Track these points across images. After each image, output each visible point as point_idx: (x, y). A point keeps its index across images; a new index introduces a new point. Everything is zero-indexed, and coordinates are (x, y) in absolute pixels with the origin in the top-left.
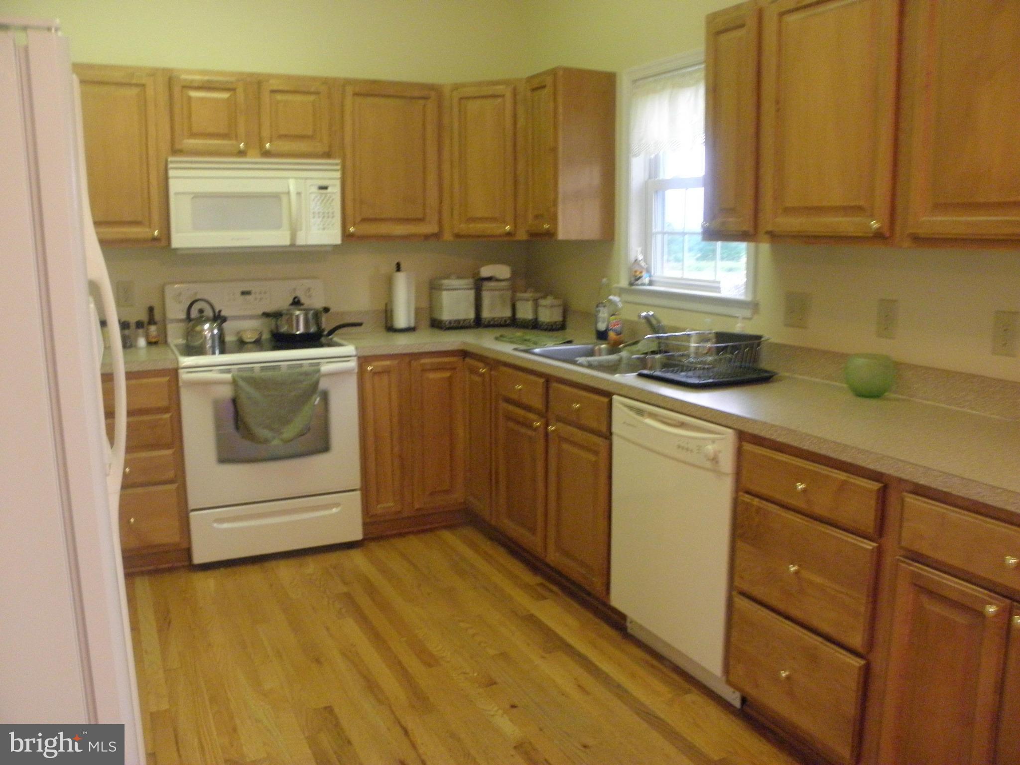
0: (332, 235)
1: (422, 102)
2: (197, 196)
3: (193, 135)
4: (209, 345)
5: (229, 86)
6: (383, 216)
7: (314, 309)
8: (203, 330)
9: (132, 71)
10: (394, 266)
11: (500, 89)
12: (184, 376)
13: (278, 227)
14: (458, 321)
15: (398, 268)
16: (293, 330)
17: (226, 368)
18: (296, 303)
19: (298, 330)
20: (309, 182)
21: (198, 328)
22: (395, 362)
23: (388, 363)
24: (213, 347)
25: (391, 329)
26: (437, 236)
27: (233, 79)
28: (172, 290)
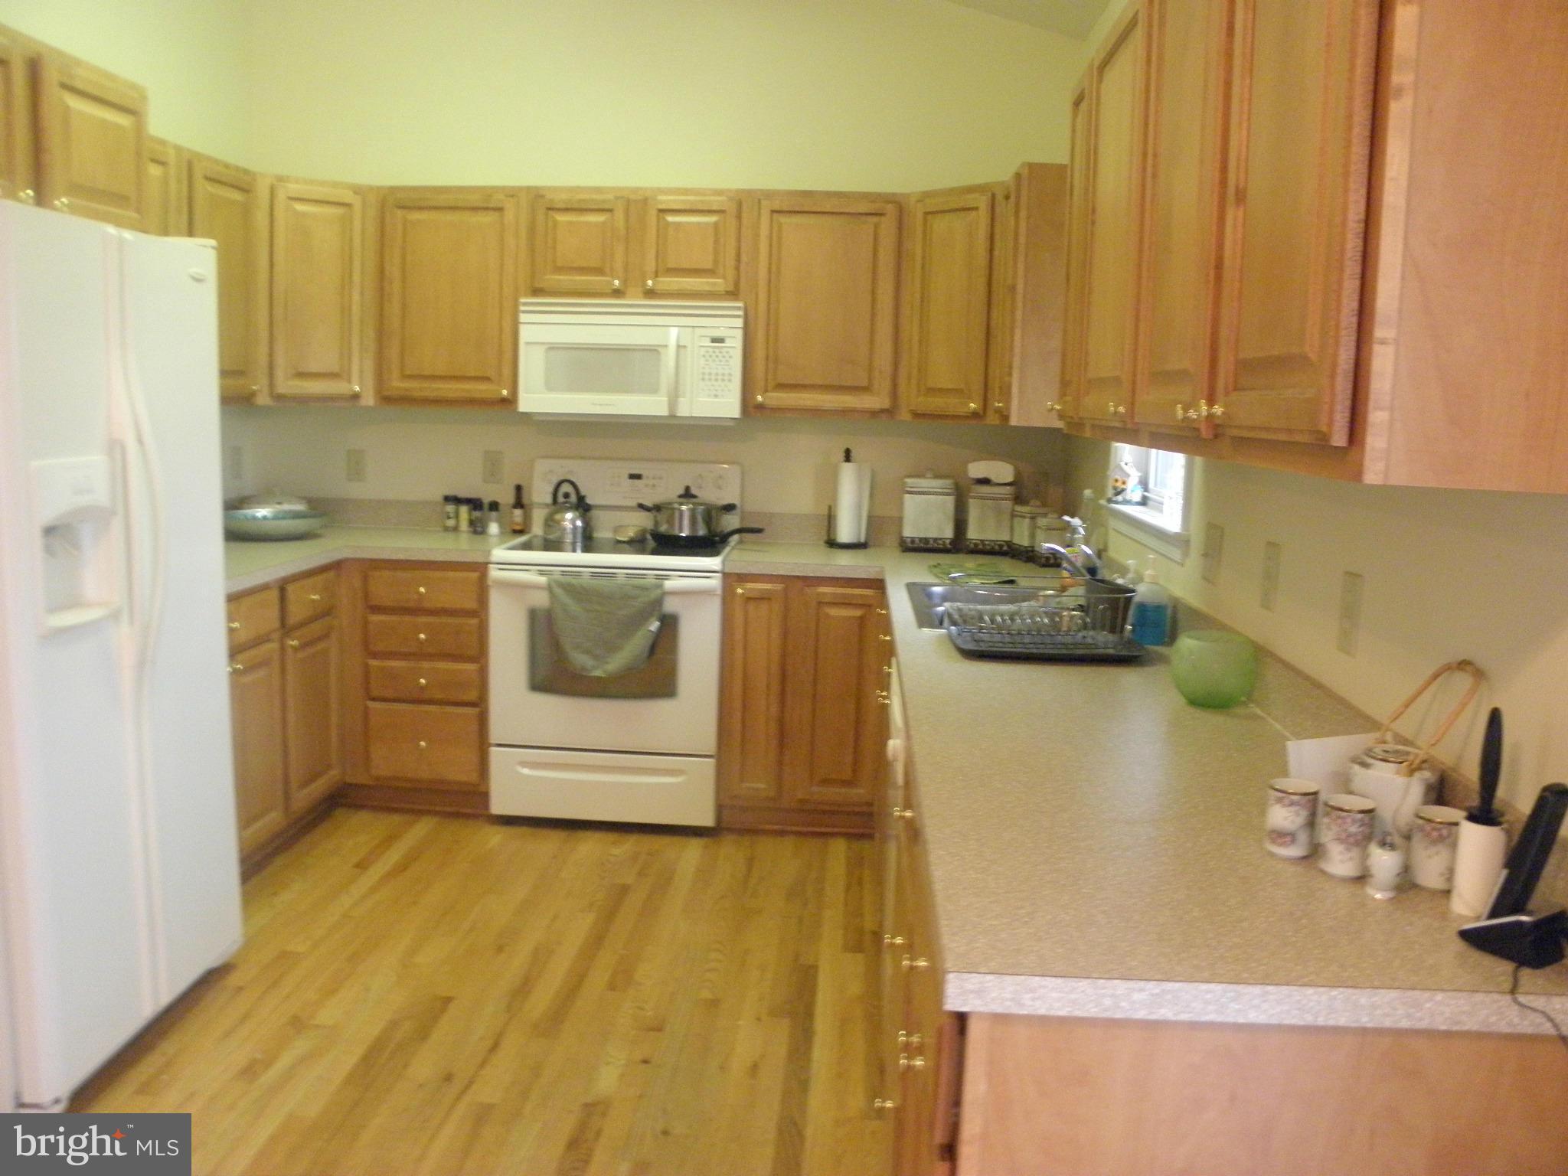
0: (726, 404)
1: (875, 219)
2: (552, 348)
3: (559, 270)
4: (569, 539)
5: (606, 207)
6: (807, 382)
7: (705, 504)
8: (564, 520)
9: (488, 192)
10: (842, 455)
11: (971, 200)
12: (494, 573)
13: (654, 390)
14: (926, 540)
15: (848, 457)
16: (674, 530)
17: (542, 568)
18: (687, 494)
19: (681, 532)
20: (699, 331)
21: (558, 517)
22: (779, 587)
23: (768, 586)
24: (574, 544)
25: (832, 544)
26: (890, 412)
27: (610, 197)
28: (541, 467)
